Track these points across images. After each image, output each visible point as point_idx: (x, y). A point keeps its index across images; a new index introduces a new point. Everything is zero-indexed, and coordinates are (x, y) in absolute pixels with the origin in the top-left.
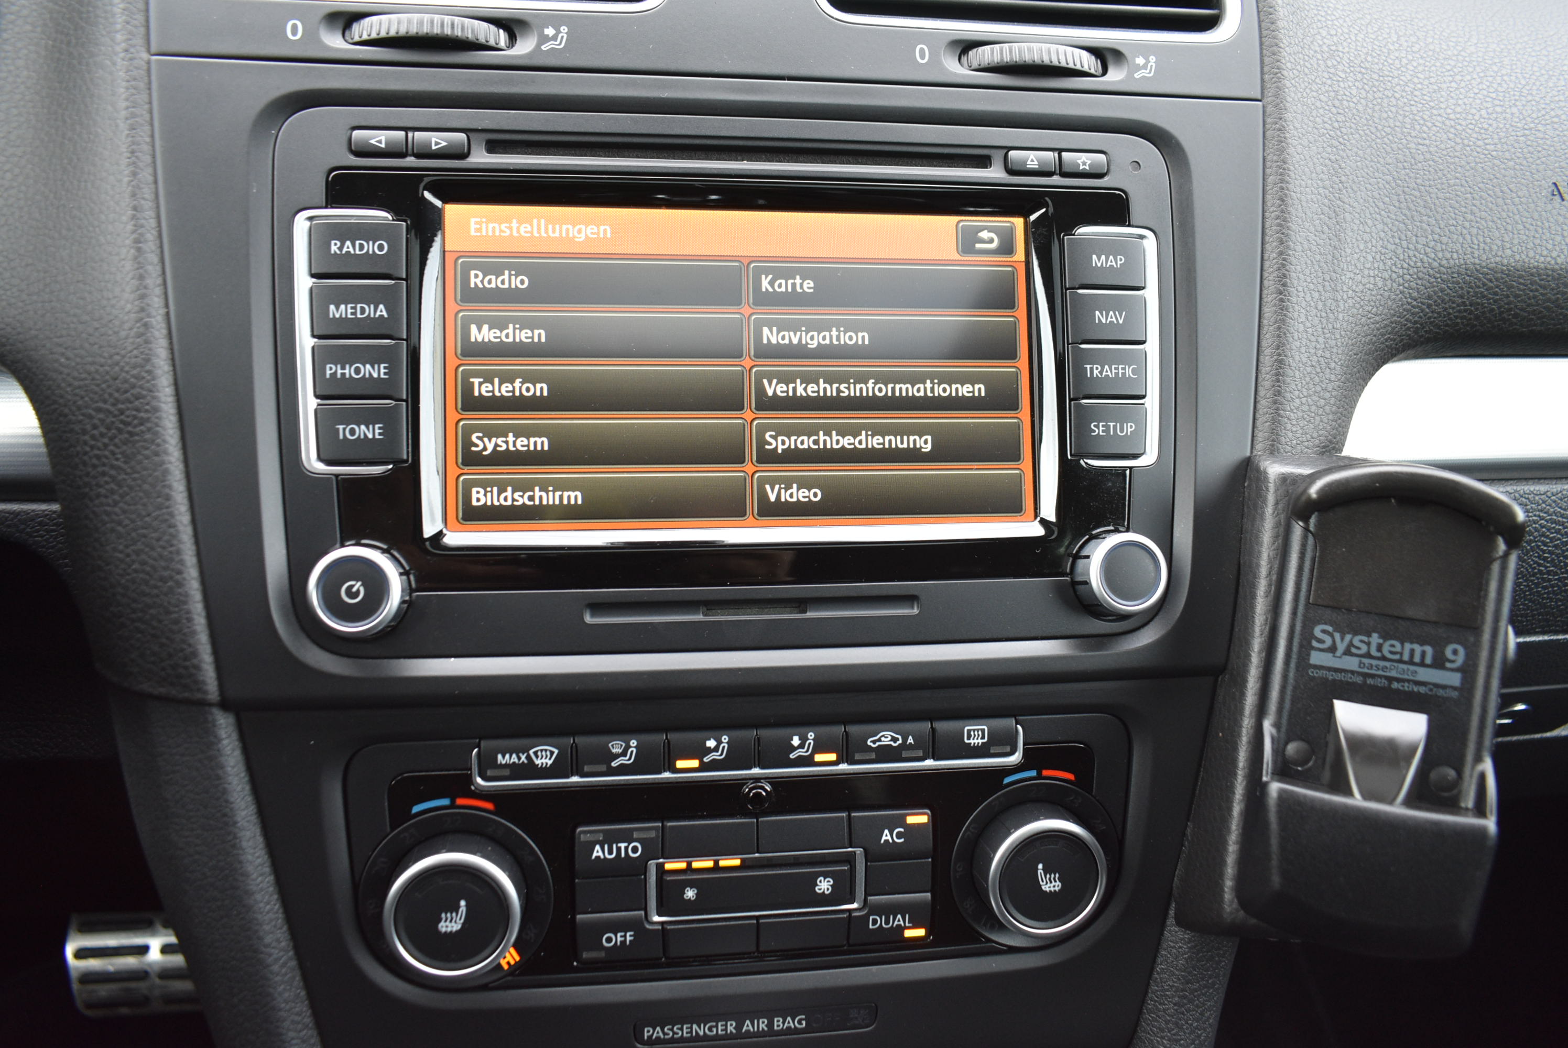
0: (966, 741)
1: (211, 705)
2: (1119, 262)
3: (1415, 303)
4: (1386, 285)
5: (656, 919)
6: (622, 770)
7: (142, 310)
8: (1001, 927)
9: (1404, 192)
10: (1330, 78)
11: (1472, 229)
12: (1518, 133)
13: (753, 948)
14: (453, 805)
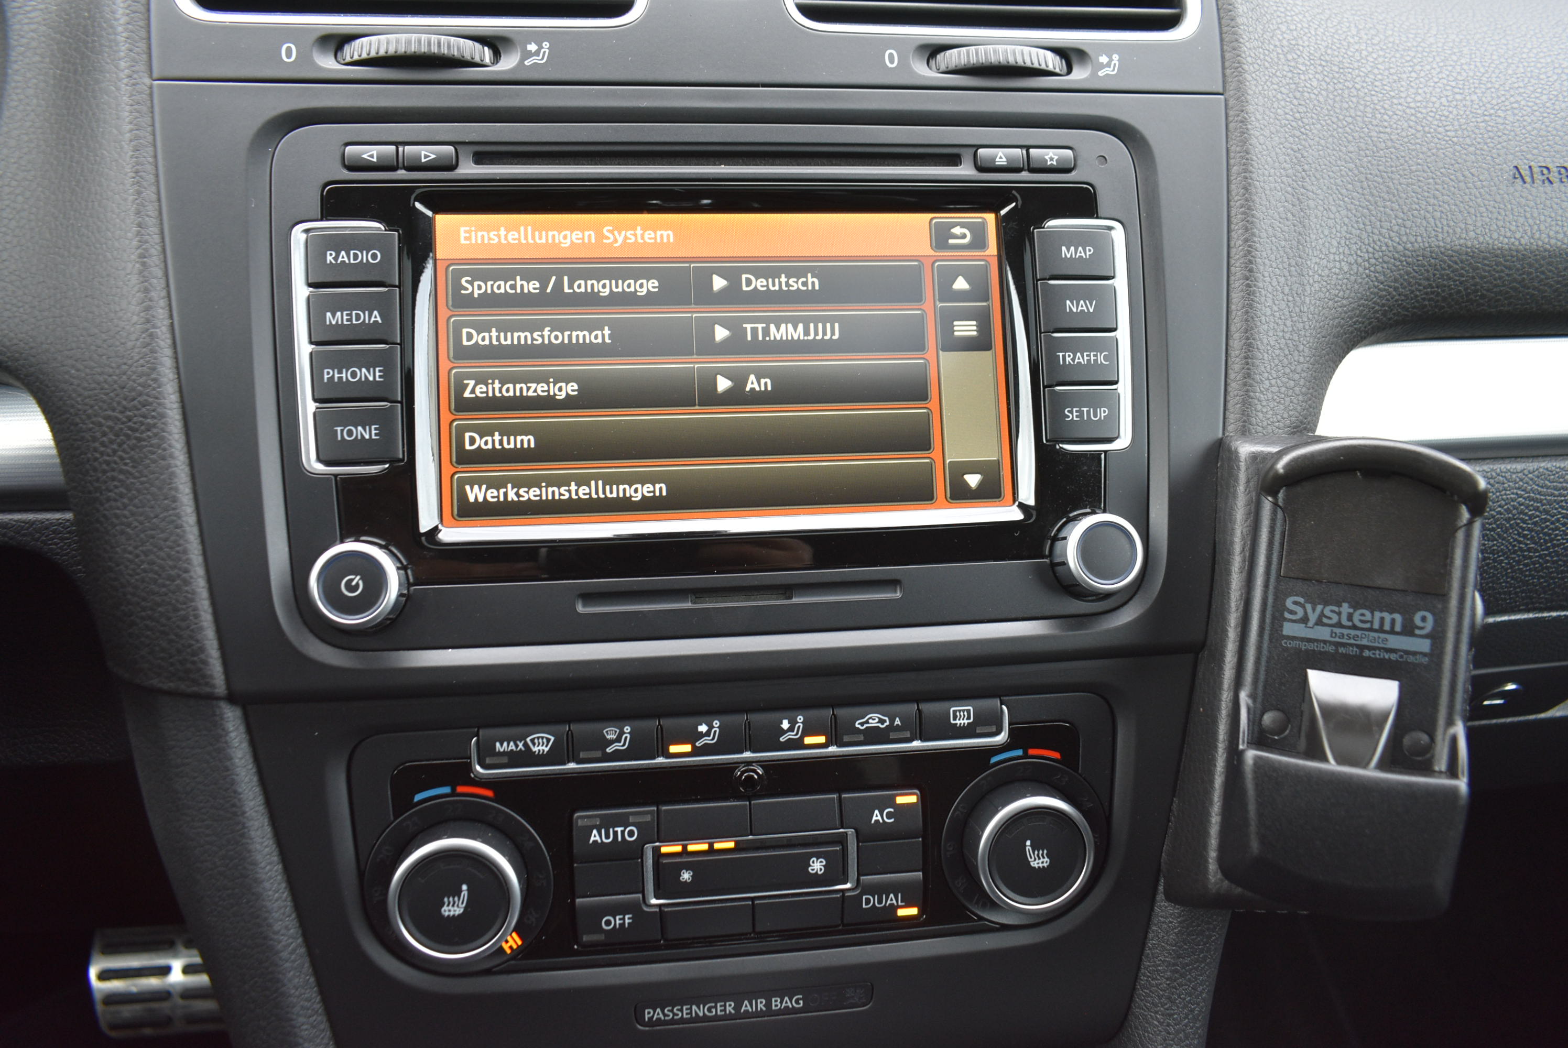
0: (952, 722)
1: (218, 698)
2: (1088, 253)
3: (1382, 286)
4: (1352, 269)
5: (654, 901)
6: (617, 756)
7: (148, 321)
8: (994, 905)
9: (1367, 179)
10: (1291, 71)
11: (1435, 213)
12: (1479, 120)
13: (750, 930)
14: (454, 793)
